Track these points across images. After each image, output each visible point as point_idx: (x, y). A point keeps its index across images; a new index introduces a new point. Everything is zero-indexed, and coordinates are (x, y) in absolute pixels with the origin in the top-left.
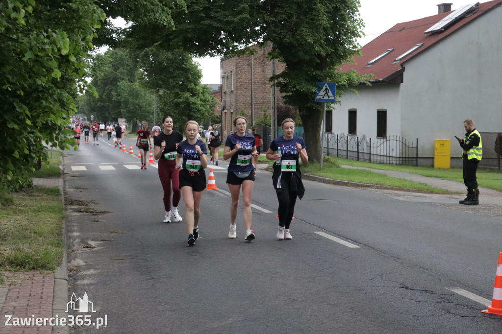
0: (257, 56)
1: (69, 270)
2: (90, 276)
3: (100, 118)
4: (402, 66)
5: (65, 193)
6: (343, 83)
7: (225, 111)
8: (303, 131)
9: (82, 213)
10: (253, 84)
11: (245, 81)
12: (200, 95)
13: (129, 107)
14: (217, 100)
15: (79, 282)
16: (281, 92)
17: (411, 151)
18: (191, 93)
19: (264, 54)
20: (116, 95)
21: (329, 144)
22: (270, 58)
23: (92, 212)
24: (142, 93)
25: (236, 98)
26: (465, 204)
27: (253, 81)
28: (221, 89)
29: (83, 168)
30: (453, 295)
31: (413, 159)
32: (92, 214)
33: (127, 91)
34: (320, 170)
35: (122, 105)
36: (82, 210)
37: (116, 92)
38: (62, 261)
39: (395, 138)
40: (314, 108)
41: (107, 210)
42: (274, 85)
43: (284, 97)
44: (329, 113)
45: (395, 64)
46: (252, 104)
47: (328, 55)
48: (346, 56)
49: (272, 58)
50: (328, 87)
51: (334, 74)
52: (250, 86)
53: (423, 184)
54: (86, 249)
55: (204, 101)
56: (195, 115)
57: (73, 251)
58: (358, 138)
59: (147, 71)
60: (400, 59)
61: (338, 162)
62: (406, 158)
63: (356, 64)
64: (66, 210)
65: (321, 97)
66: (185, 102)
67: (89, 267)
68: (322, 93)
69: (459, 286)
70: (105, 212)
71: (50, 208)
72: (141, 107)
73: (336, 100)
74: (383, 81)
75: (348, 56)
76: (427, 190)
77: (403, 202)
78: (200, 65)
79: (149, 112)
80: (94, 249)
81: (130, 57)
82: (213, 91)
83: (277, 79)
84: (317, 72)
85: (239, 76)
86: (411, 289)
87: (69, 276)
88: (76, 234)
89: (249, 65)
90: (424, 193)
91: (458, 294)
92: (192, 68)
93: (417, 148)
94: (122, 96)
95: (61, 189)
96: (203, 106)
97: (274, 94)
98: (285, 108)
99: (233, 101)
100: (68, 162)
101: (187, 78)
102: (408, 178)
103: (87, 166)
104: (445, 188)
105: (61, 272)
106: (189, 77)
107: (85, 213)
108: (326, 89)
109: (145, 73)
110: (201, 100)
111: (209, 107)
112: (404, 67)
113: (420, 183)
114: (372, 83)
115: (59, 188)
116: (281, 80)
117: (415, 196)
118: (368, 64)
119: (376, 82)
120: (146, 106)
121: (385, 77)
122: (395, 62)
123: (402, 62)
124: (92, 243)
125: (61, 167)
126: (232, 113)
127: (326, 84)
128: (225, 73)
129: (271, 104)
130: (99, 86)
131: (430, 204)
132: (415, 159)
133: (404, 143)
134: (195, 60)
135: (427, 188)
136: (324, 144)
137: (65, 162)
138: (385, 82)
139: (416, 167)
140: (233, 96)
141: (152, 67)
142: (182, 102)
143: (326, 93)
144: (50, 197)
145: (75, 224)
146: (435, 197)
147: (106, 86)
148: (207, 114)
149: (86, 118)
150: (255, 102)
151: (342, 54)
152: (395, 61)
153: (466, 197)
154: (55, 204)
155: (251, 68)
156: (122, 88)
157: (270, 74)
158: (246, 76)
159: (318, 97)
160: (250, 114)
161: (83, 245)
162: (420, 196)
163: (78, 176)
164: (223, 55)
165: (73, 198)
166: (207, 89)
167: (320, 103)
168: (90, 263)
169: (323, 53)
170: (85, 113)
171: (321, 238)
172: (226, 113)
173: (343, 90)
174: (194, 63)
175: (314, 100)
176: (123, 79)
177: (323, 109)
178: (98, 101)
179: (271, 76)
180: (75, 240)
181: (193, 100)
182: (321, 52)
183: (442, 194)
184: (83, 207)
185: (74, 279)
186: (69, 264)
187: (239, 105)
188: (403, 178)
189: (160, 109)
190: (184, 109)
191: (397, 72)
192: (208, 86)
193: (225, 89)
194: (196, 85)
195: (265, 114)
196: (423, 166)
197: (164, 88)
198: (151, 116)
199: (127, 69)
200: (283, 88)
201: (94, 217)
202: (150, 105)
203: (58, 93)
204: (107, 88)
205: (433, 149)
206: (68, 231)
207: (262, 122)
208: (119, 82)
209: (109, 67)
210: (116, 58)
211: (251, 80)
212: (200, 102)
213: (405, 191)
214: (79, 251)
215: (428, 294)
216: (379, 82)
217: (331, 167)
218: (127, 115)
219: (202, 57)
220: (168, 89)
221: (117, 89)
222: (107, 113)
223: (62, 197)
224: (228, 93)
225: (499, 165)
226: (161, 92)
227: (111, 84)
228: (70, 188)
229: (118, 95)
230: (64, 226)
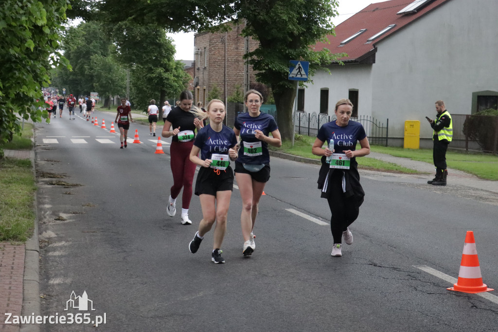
0: (231, 32)
1: (41, 242)
2: (61, 248)
3: (72, 91)
4: (374, 47)
5: (37, 165)
6: (316, 61)
7: (198, 87)
8: (275, 109)
9: (54, 186)
10: (226, 60)
11: (219, 58)
12: (173, 70)
13: (102, 81)
14: (190, 76)
15: (50, 254)
16: (254, 70)
17: (381, 131)
18: (165, 68)
19: (237, 31)
20: (89, 69)
21: (301, 122)
22: (243, 36)
23: (64, 185)
24: (115, 68)
25: (209, 75)
26: (433, 184)
27: (226, 57)
28: (194, 66)
29: (55, 141)
30: (420, 272)
31: (383, 139)
32: (64, 186)
33: (100, 65)
34: (291, 148)
35: (95, 79)
36: (54, 183)
37: (89, 65)
38: (33, 232)
39: (366, 118)
40: (286, 87)
41: (78, 183)
42: (247, 62)
43: (258, 75)
44: (302, 92)
45: (368, 44)
46: (225, 81)
47: (300, 35)
48: (319, 35)
49: (247, 35)
50: (301, 66)
51: (306, 53)
52: (223, 63)
53: (393, 164)
54: (58, 221)
55: (178, 77)
56: (168, 91)
57: (44, 223)
58: (329, 117)
59: (120, 46)
60: (373, 40)
61: (309, 141)
62: (376, 138)
63: (329, 43)
64: (38, 182)
65: (294, 76)
66: (158, 77)
67: (60, 239)
68: (295, 71)
69: (426, 264)
70: (77, 185)
71: (21, 179)
72: (113, 82)
73: (308, 79)
74: (355, 61)
75: (322, 35)
76: (397, 170)
77: (373, 181)
78: (173, 41)
79: (121, 87)
80: (65, 222)
81: (104, 31)
82: (186, 67)
83: (251, 56)
84: (290, 50)
85: (213, 53)
86: (379, 266)
87: (41, 248)
88: (47, 206)
89: (223, 42)
90: (393, 173)
91: (425, 272)
92: (166, 43)
93: (387, 128)
94: (95, 70)
95: (33, 161)
96: (177, 82)
97: (247, 71)
98: (258, 86)
99: (206, 77)
100: (40, 134)
101: (160, 53)
102: (378, 158)
103: (58, 139)
104: (414, 168)
105: (32, 243)
106: (162, 52)
107: (56, 186)
108: (299, 68)
109: (118, 47)
110: (174, 76)
111: (182, 83)
112: (377, 48)
113: (389, 163)
114: (345, 62)
115: (31, 160)
116: (255, 57)
117: (384, 176)
118: (341, 44)
119: (349, 62)
120: (118, 80)
121: (357, 57)
122: (367, 43)
123: (376, 41)
124: (64, 216)
125: (33, 140)
126: (205, 90)
127: (299, 63)
128: (199, 49)
129: (245, 82)
130: (72, 59)
131: (399, 184)
132: (385, 140)
133: (374, 123)
135: (396, 167)
136: (296, 123)
137: (37, 135)
138: (358, 62)
139: (386, 148)
140: (206, 73)
141: (124, 42)
142: (155, 78)
143: (299, 71)
144: (22, 169)
145: (46, 196)
146: (404, 177)
147: (78, 60)
149: (58, 91)
150: (228, 79)
151: (316, 33)
152: (368, 41)
153: (434, 177)
154: (26, 175)
155: (225, 44)
156: (95, 61)
157: (243, 51)
158: (219, 53)
159: (291, 76)
160: (222, 92)
161: (55, 217)
162: (389, 176)
163: (49, 148)
164: (197, 31)
165: (45, 171)
166: (180, 64)
167: (293, 82)
168: (62, 235)
169: (296, 32)
170: (56, 86)
171: (292, 215)
172: (198, 89)
173: (316, 69)
174: (167, 38)
175: (287, 78)
176: (96, 53)
177: (296, 87)
178: (70, 74)
179: (245, 53)
180: (46, 212)
181: (166, 75)
182: (294, 30)
183: (411, 174)
184: (54, 179)
185: (46, 251)
186: (40, 236)
187: (212, 81)
188: (373, 157)
189: (133, 84)
190: (157, 84)
191: (370, 52)
192: (181, 62)
193: (198, 65)
194: (169, 60)
195: (237, 92)
196: (392, 146)
197: (137, 63)
198: (124, 91)
199: (100, 43)
200: (257, 65)
201: (66, 189)
202: (122, 80)
203: (32, 64)
204: (79, 61)
205: (403, 130)
206: (40, 203)
207: (234, 99)
208: (92, 55)
209: (83, 40)
210: (89, 31)
211: (225, 57)
212: (173, 78)
213: (374, 170)
214: (51, 223)
215: (395, 271)
216: (352, 62)
217: (302, 145)
218: (100, 89)
219: (176, 32)
220: (142, 64)
221: (90, 62)
222: (79, 87)
223: (33, 169)
224: (201, 70)
225: (467, 147)
226: (134, 67)
227: (84, 57)
228: (41, 160)
229: (91, 69)
230: (35, 198)
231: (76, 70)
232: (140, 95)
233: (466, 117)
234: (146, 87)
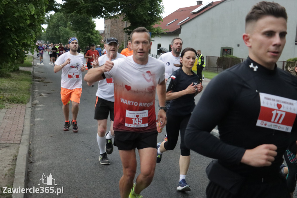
0: (120, 19)
2: (41, 107)
6: (155, 32)
11: (115, 29)
12: (95, 34)
14: (102, 37)
15: (36, 109)
18: (91, 33)
20: (58, 33)
23: (44, 82)
24: (70, 32)
27: (118, 29)
28: (104, 33)
35: (61, 37)
36: (40, 81)
37: (58, 31)
42: (126, 32)
47: (149, 20)
48: (156, 21)
51: (151, 28)
55: (97, 37)
59: (72, 23)
60: (180, 24)
64: (33, 81)
66: (88, 37)
70: (50, 82)
71: (26, 79)
78: (95, 21)
80: (43, 97)
82: (101, 33)
83: (127, 29)
85: (112, 27)
88: (36, 90)
89: (116, 22)
92: (92, 23)
95: (32, 72)
97: (126, 36)
101: (89, 27)
103: (44, 63)
110: (95, 37)
111: (98, 40)
112: (181, 27)
114: (167, 33)
116: (128, 30)
118: (167, 25)
121: (173, 31)
122: (178, 25)
123: (180, 25)
124: (43, 94)
125: (32, 63)
128: (106, 25)
129: (125, 40)
134: (93, 20)
137: (35, 61)
138: (173, 33)
140: (109, 36)
141: (74, 21)
144: (27, 75)
145: (36, 87)
148: (97, 43)
149: (45, 42)
154: (28, 77)
155: (117, 24)
157: (124, 26)
158: (115, 27)
161: (39, 95)
163: (39, 67)
165: (37, 76)
166: (98, 32)
168: (42, 102)
169: (147, 19)
170: (45, 40)
176: (62, 26)
178: (50, 35)
179: (125, 28)
180: (36, 93)
181: (91, 36)
184: (40, 80)
185: (34, 108)
190: (88, 40)
191: (178, 29)
192: (98, 31)
193: (106, 32)
194: (93, 30)
197: (79, 31)
199: (64, 22)
201: (45, 84)
204: (54, 29)
207: (121, 47)
208: (60, 27)
212: (94, 38)
216: (170, 33)
220: (81, 31)
221: (59, 30)
222: (54, 41)
223: (32, 75)
224: (107, 34)
225: (218, 71)
226: (78, 32)
227: (56, 28)
228: (36, 72)
229: (59, 33)
230: (32, 87)
231: (53, 33)
232: (80, 45)
233: (217, 58)
234: (83, 41)
